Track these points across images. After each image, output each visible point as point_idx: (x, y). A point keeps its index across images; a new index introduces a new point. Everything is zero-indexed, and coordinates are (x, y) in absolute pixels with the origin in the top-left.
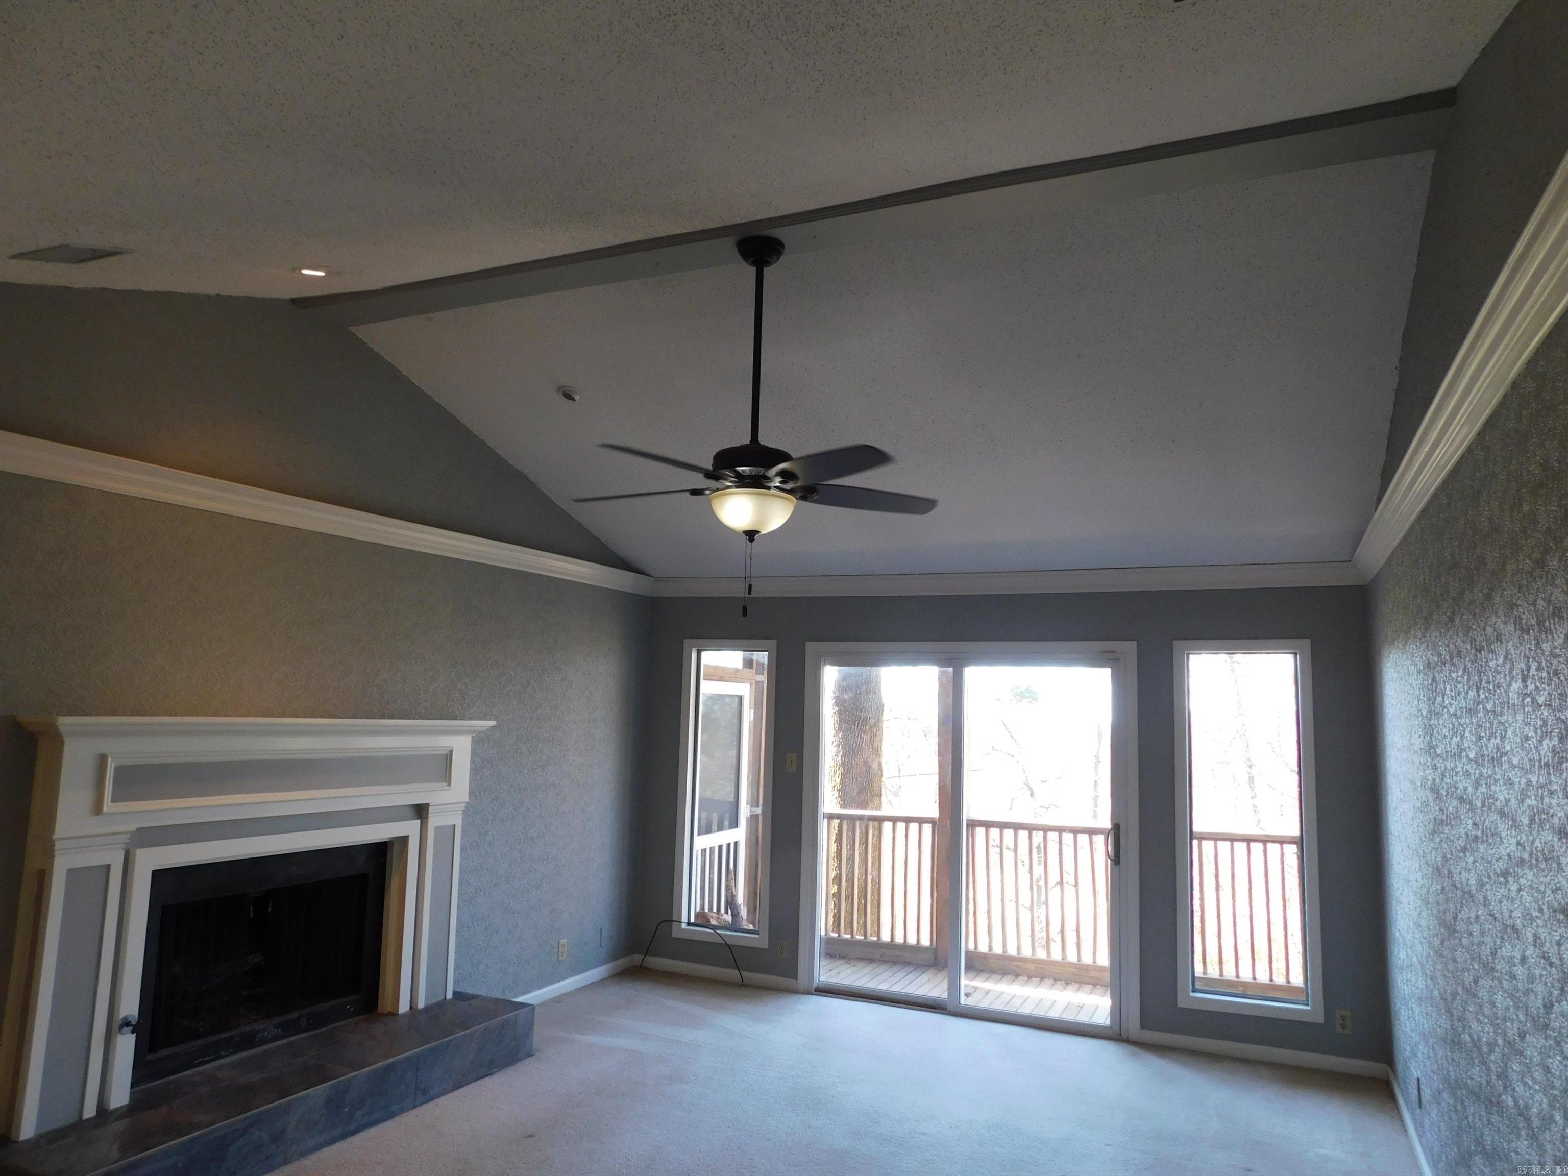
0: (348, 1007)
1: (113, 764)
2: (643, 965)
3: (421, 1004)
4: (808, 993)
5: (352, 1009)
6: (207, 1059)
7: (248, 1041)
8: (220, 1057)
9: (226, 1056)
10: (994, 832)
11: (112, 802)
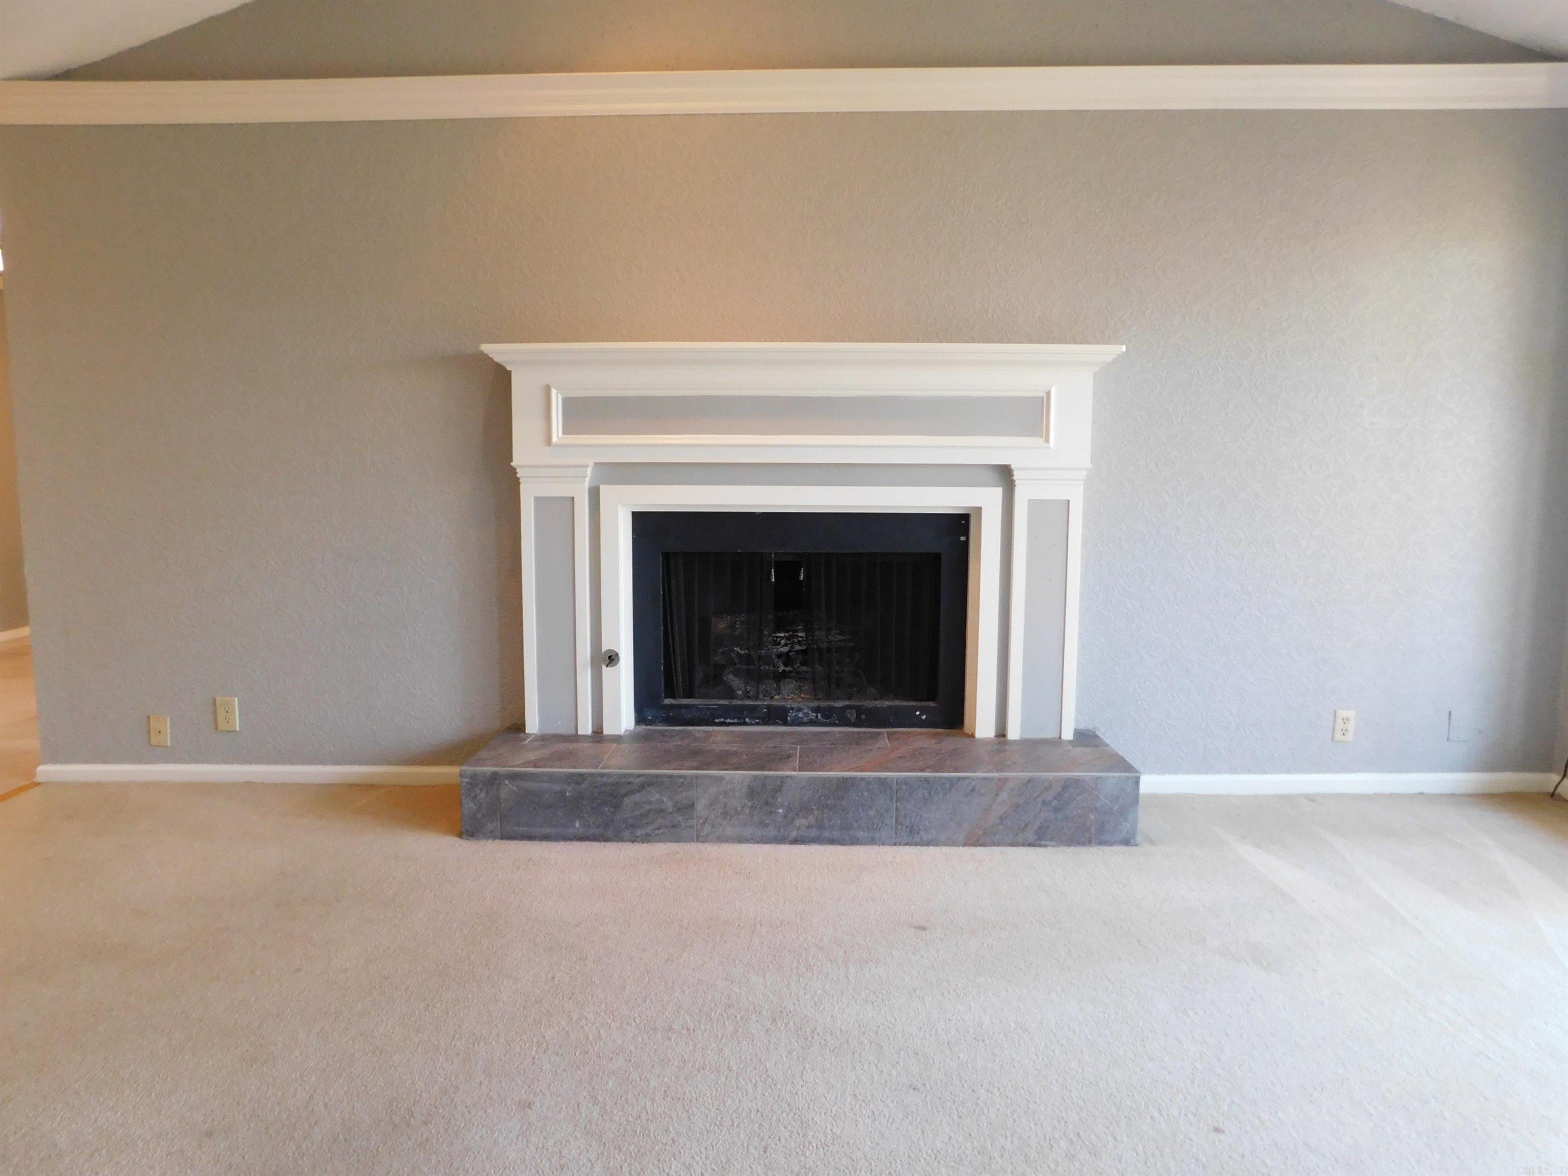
0: (918, 713)
1: (560, 396)
3: (1014, 733)
5: (924, 717)
6: (729, 721)
7: (777, 716)
8: (745, 724)
9: (751, 724)
11: (564, 433)
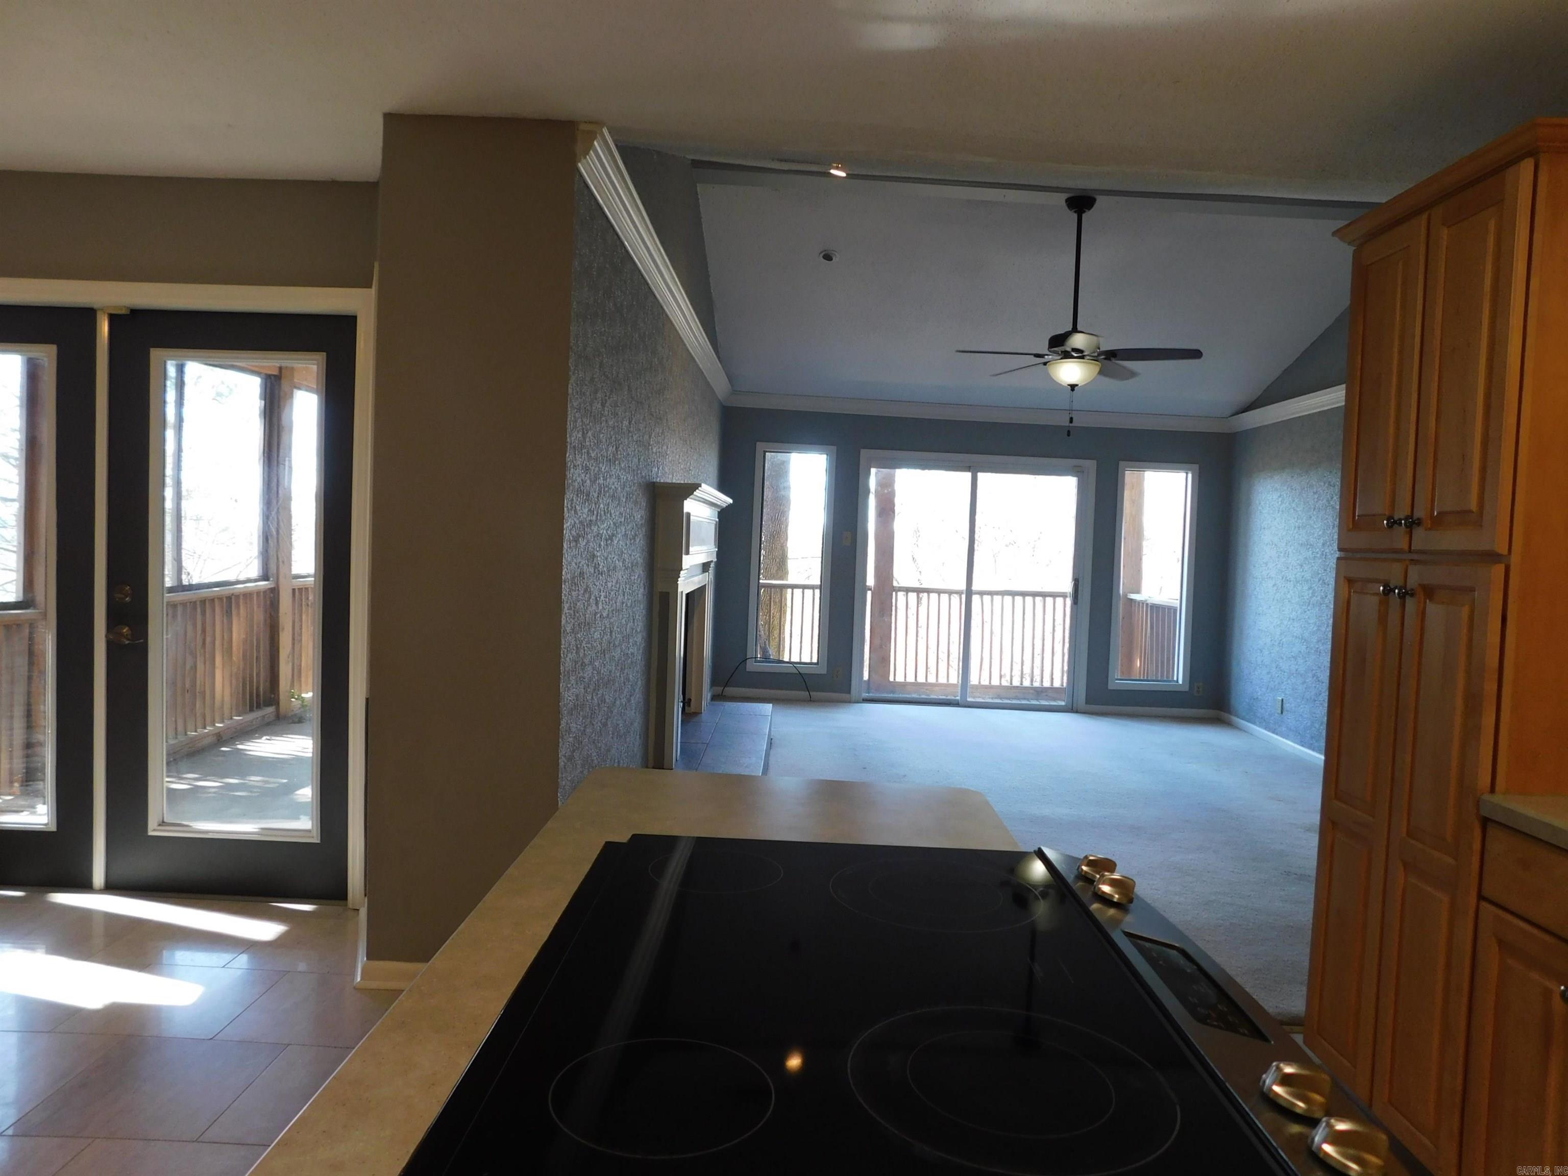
2: (724, 694)
4: (858, 702)
10: (934, 596)
